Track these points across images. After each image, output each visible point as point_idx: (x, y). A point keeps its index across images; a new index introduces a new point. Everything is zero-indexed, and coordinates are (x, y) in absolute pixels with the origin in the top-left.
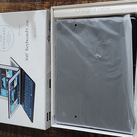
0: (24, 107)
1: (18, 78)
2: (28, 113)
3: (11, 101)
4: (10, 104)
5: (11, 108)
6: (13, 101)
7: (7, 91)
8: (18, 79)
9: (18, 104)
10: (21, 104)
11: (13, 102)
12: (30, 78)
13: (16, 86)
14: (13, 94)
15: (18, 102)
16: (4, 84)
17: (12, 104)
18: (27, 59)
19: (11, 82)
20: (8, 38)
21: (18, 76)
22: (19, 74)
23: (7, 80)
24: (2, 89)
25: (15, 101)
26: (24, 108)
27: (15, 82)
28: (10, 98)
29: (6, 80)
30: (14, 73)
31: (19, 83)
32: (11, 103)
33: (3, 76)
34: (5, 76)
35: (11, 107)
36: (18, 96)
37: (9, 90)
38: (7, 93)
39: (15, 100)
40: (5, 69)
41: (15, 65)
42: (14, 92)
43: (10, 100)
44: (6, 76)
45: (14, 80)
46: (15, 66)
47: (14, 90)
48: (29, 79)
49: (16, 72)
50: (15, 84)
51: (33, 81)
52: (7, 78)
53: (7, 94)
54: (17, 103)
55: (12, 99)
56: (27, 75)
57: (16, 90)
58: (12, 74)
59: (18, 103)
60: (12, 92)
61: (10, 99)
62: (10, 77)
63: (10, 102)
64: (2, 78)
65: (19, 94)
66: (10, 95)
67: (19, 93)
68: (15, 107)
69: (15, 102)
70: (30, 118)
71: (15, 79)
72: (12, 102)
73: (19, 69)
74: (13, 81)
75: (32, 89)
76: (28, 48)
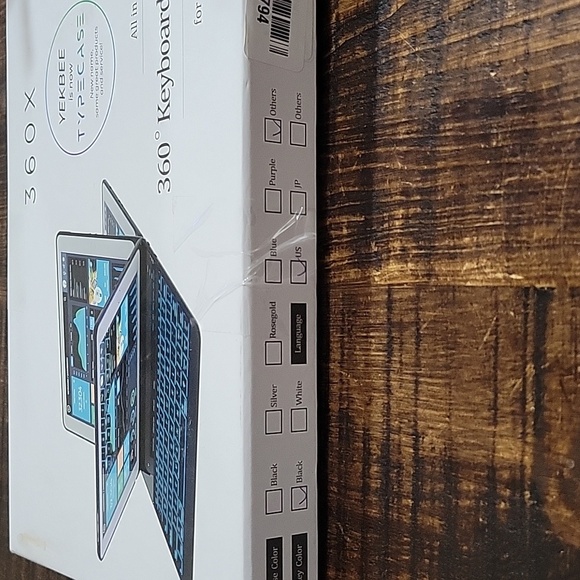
0: (155, 489)
1: (129, 302)
2: (171, 532)
3: (106, 448)
4: (103, 467)
6: (114, 449)
7: (93, 386)
8: (130, 310)
9: (131, 469)
10: (142, 468)
11: (113, 456)
12: (176, 296)
13: (124, 357)
14: (112, 408)
15: (130, 453)
16: (83, 349)
17: (109, 469)
18: (163, 178)
19: (107, 335)
20: (94, 71)
21: (130, 295)
22: (134, 282)
23: (92, 323)
24: (74, 380)
25: (119, 449)
26: (155, 495)
27: (119, 330)
28: (103, 429)
29: (88, 323)
30: (117, 268)
31: (135, 332)
32: (106, 461)
33: (80, 300)
34: (83, 301)
35: (107, 484)
36: (132, 420)
37: (100, 382)
38: (93, 402)
39: (122, 442)
40: (86, 259)
41: (119, 228)
42: (116, 390)
43: (103, 443)
44: (87, 301)
45: (118, 318)
46: (121, 234)
47: (116, 383)
48: (175, 306)
49: (125, 266)
50: (121, 346)
51: (188, 316)
52: (91, 308)
53: (91, 404)
54: (127, 466)
55: (109, 439)
56: (166, 279)
57: (125, 378)
58: (107, 285)
59: (131, 465)
60: (108, 395)
61: (102, 436)
62: (103, 299)
63: (103, 457)
64: (74, 312)
65: (134, 408)
66: (102, 414)
68: (120, 487)
69: (120, 458)
71: (119, 313)
72: (109, 453)
73: (131, 245)
74: (112, 326)
75: (185, 372)
76: (167, 103)
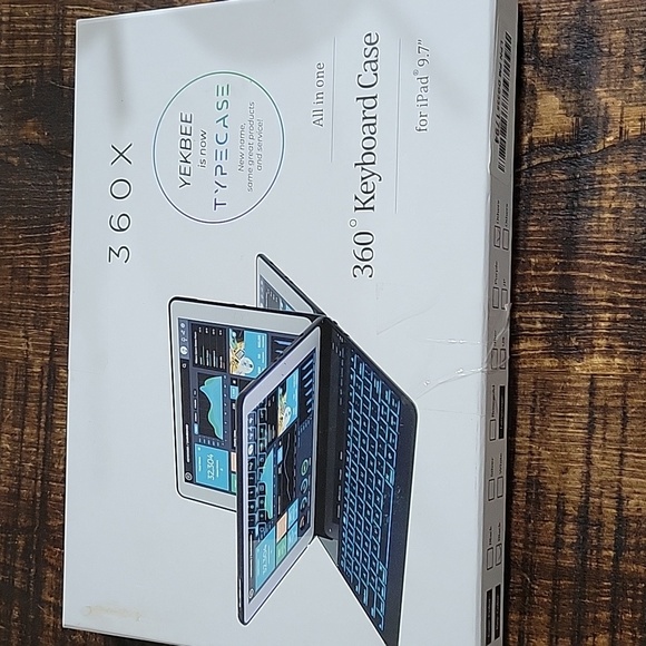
0: (341, 552)
1: (301, 376)
2: (366, 593)
3: (257, 515)
4: (251, 532)
5: (252, 558)
6: (271, 516)
7: (234, 455)
8: (302, 383)
9: (300, 535)
10: (319, 532)
11: (268, 523)
12: (380, 374)
13: (291, 429)
14: (268, 476)
15: (298, 520)
16: (216, 417)
17: (262, 536)
18: (362, 264)
19: (262, 405)
20: (246, 145)
21: (303, 369)
22: (311, 356)
23: (235, 392)
24: (198, 448)
25: (279, 517)
26: (340, 559)
27: (282, 401)
28: (251, 496)
29: (226, 392)
30: (278, 346)
31: (310, 405)
32: (257, 528)
33: (212, 368)
34: (218, 369)
35: (258, 550)
36: (304, 487)
37: (248, 451)
38: (234, 469)
39: (285, 509)
40: (224, 329)
41: (285, 303)
42: (275, 459)
43: (250, 511)
44: (225, 370)
45: (280, 391)
46: (288, 309)
47: (276, 453)
48: (378, 385)
49: (295, 341)
50: (287, 416)
51: (398, 395)
52: (234, 378)
53: (231, 472)
54: (294, 531)
55: (262, 506)
56: (363, 358)
57: (292, 448)
58: (263, 357)
59: (302, 531)
60: (262, 464)
61: (250, 504)
62: (255, 370)
63: (251, 524)
64: (202, 379)
65: (305, 477)
66: (251, 482)
67: (310, 467)
68: (281, 552)
69: (282, 524)
70: (375, 621)
71: (283, 385)
72: (261, 520)
73: (308, 323)
74: (269, 397)
75: (393, 445)
76: (371, 195)
